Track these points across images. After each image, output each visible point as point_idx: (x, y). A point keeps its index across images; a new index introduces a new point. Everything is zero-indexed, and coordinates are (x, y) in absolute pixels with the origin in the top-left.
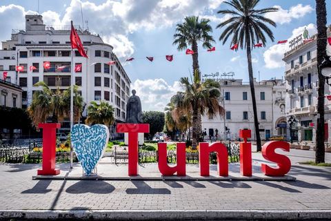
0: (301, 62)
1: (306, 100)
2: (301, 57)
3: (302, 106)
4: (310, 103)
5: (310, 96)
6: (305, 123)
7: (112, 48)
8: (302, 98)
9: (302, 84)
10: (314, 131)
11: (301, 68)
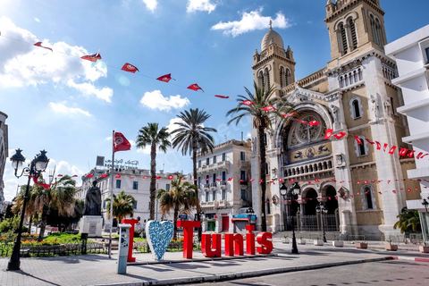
0: (208, 163)
1: (211, 196)
2: (208, 159)
3: (207, 200)
4: (214, 199)
5: (214, 193)
6: (210, 216)
7: (7, 116)
8: (207, 193)
9: (207, 182)
10: (217, 223)
11: (208, 168)
